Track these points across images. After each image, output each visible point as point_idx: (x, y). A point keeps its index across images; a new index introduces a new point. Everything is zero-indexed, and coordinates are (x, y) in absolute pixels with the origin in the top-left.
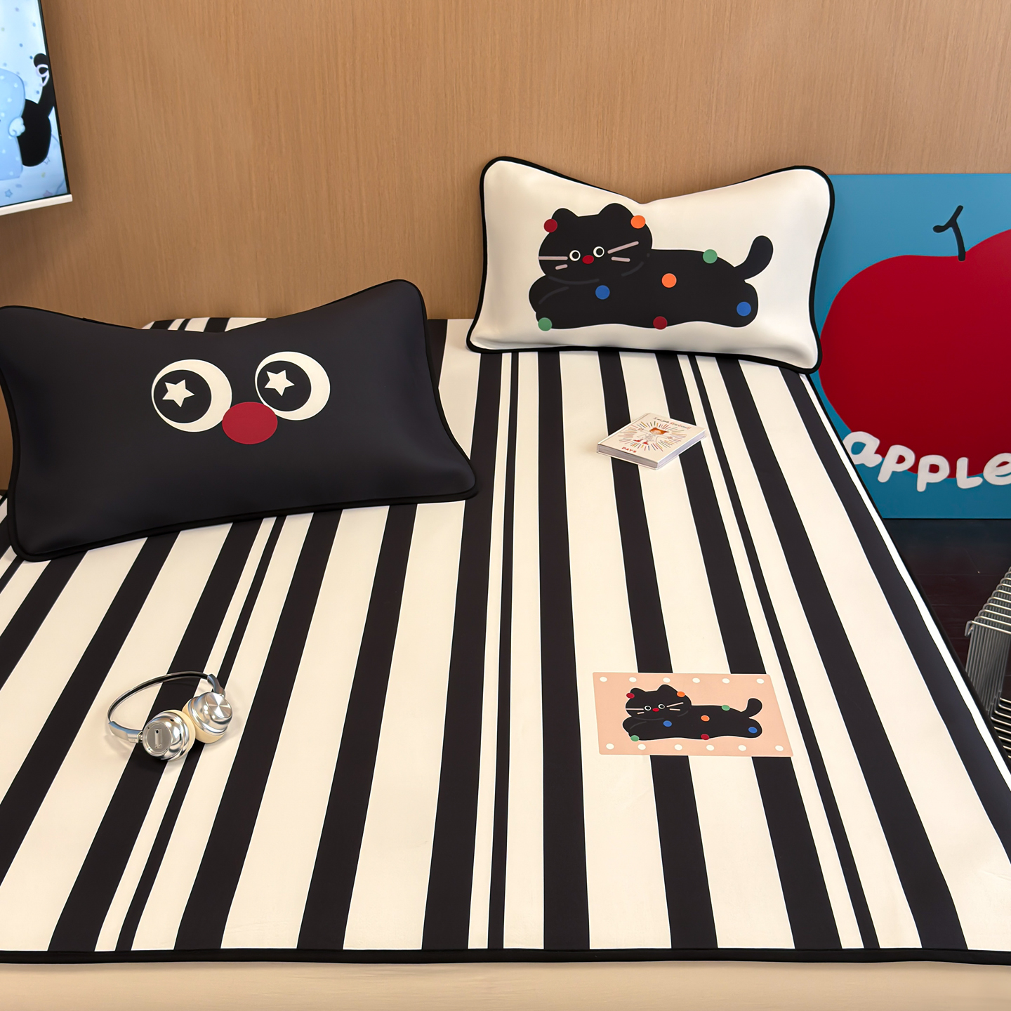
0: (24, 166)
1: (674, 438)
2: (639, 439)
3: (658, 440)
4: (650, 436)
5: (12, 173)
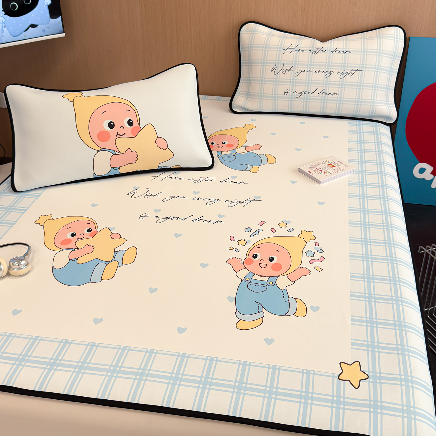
0: (51, 19)
2: (319, 168)
5: (45, 22)
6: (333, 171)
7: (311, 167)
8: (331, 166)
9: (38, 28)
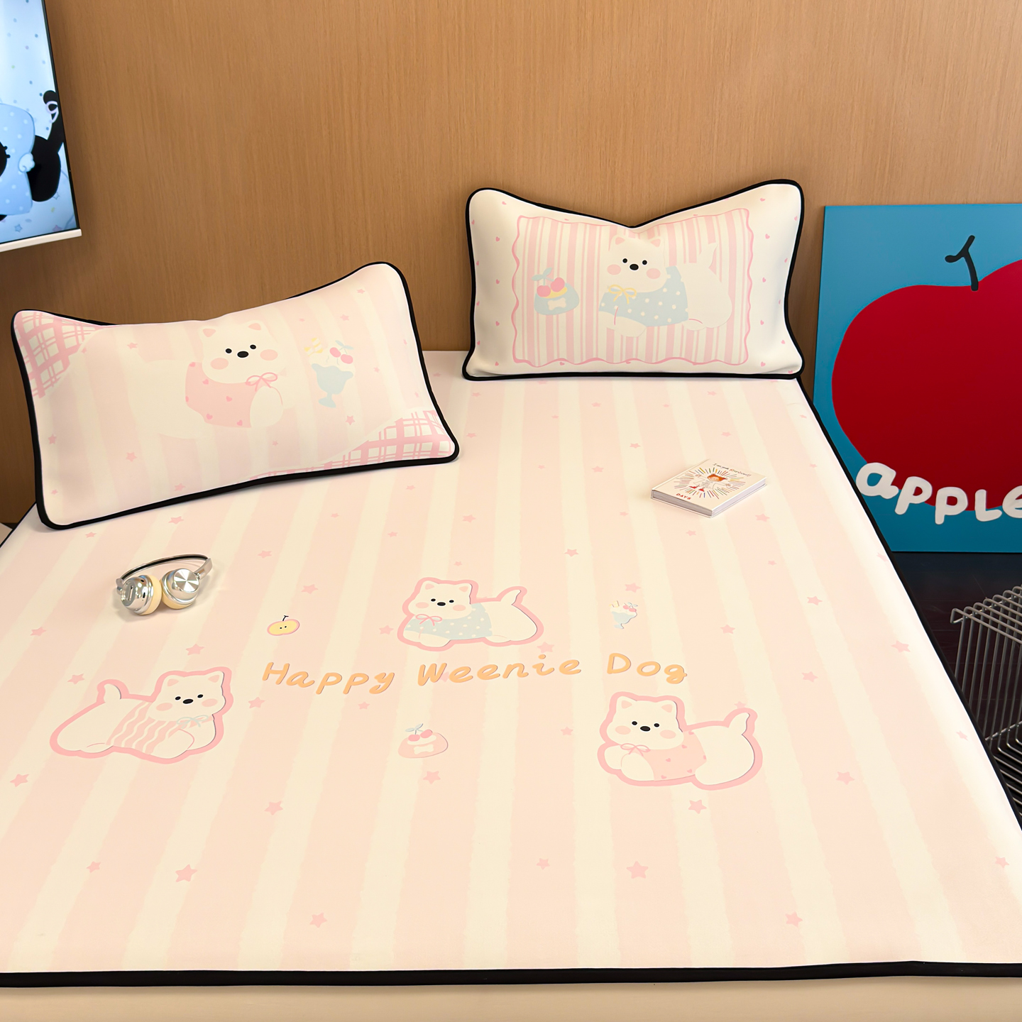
0: (34, 202)
2: (695, 486)
3: (715, 487)
4: (707, 483)
5: (21, 208)
6: (725, 487)
7: (678, 484)
8: (718, 479)
9: (6, 221)
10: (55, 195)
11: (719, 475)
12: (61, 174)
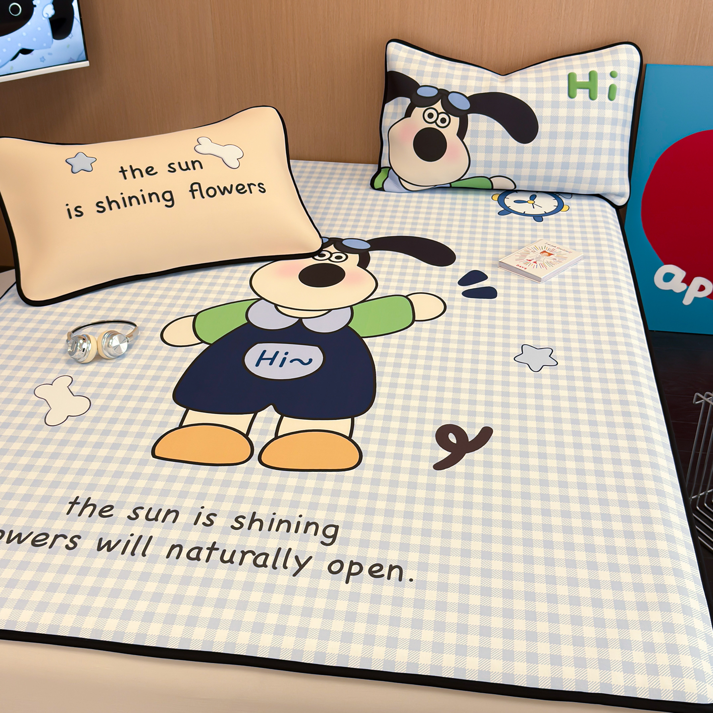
0: (54, 40)
1: (557, 259)
2: (531, 259)
3: (545, 261)
4: (539, 258)
5: (45, 45)
6: (552, 261)
7: (518, 258)
8: (547, 254)
9: (32, 54)
10: (70, 35)
11: (548, 252)
12: (75, 20)
